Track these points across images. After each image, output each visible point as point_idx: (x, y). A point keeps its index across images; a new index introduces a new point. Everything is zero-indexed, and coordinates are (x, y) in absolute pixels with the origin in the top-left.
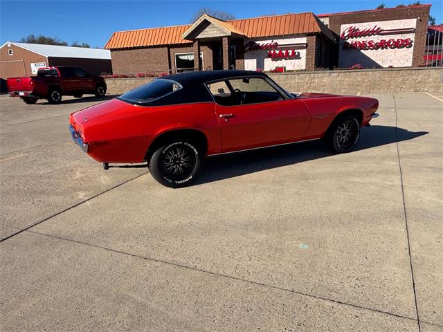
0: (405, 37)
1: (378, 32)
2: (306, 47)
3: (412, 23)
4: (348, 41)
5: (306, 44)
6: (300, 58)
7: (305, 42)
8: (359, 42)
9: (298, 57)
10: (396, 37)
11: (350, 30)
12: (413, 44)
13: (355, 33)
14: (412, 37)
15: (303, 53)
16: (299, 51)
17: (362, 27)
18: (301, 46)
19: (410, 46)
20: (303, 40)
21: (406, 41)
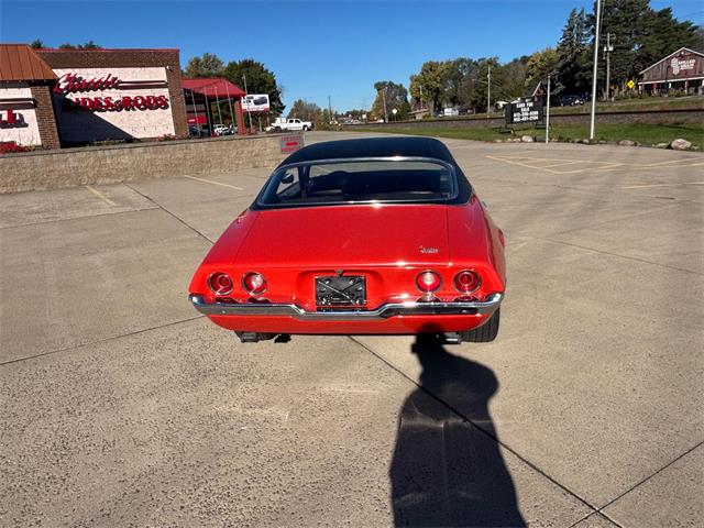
0: (157, 93)
1: (114, 84)
2: (34, 106)
3: (160, 74)
4: (68, 97)
5: (33, 100)
6: (26, 125)
7: (30, 96)
8: (90, 100)
9: (21, 123)
10: (145, 93)
11: (69, 79)
12: (169, 103)
13: (77, 85)
14: (165, 92)
15: (29, 115)
16: (21, 112)
17: (89, 74)
18: (24, 104)
19: (167, 107)
20: (26, 93)
21: (160, 98)
